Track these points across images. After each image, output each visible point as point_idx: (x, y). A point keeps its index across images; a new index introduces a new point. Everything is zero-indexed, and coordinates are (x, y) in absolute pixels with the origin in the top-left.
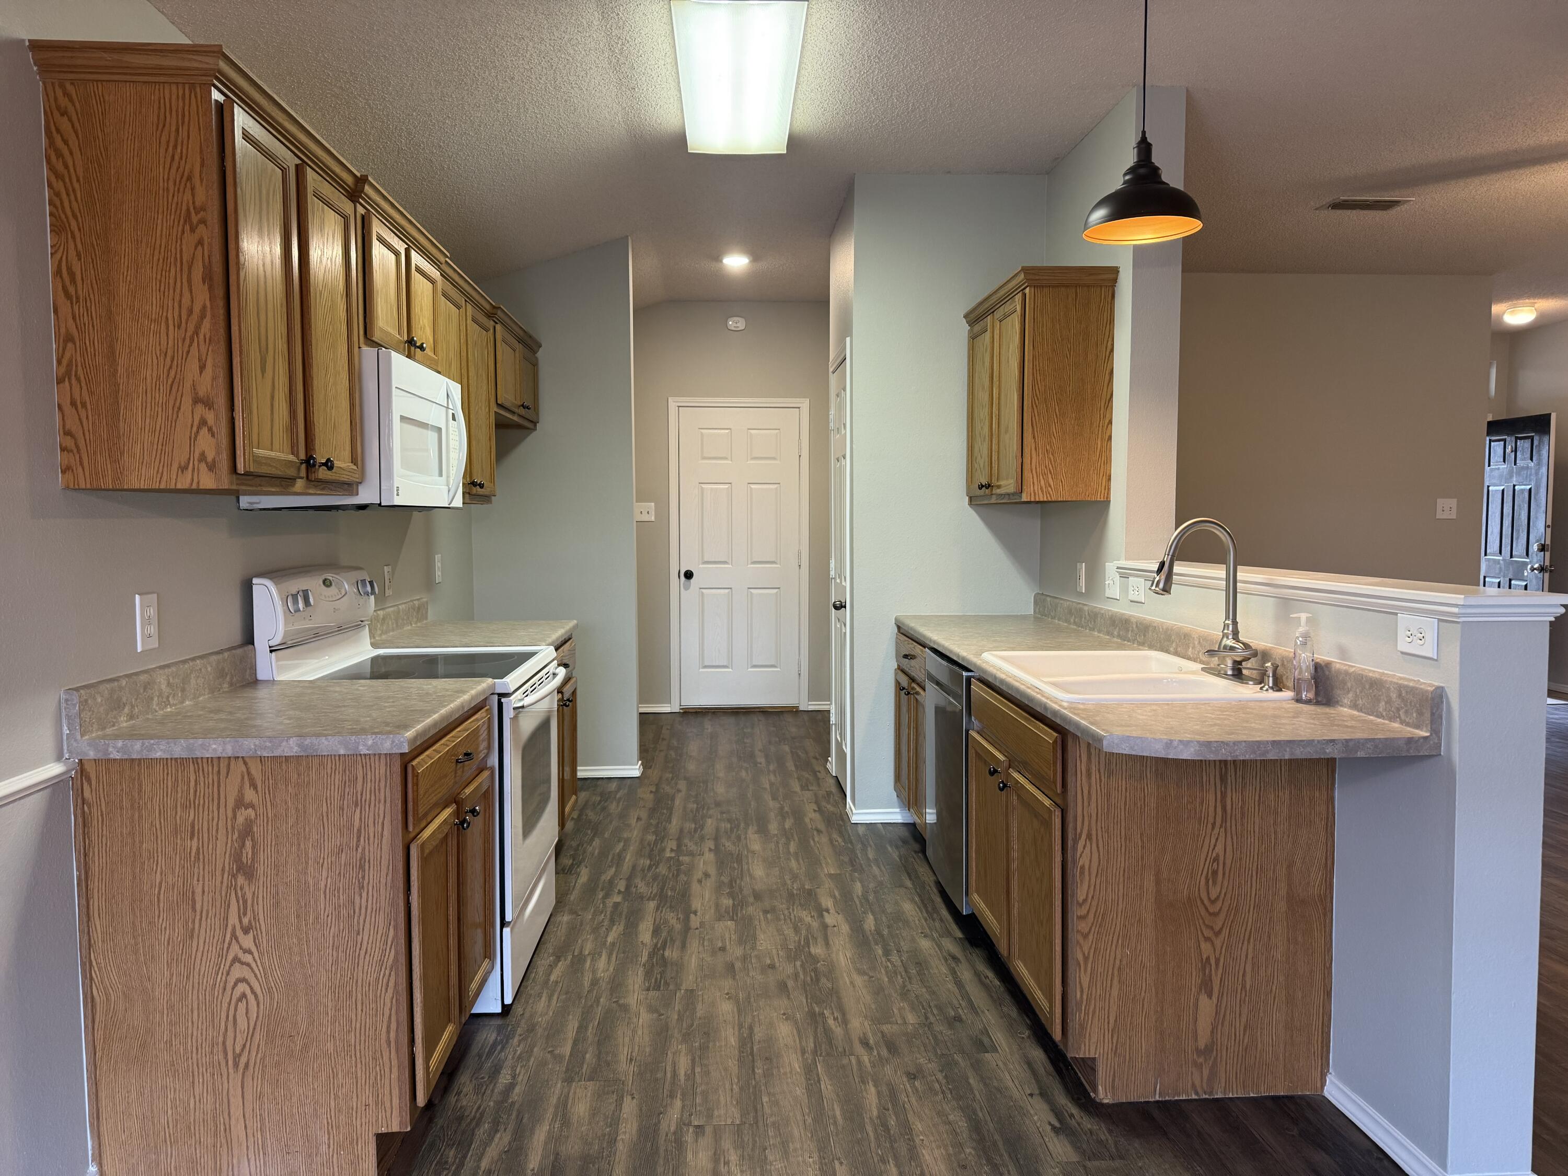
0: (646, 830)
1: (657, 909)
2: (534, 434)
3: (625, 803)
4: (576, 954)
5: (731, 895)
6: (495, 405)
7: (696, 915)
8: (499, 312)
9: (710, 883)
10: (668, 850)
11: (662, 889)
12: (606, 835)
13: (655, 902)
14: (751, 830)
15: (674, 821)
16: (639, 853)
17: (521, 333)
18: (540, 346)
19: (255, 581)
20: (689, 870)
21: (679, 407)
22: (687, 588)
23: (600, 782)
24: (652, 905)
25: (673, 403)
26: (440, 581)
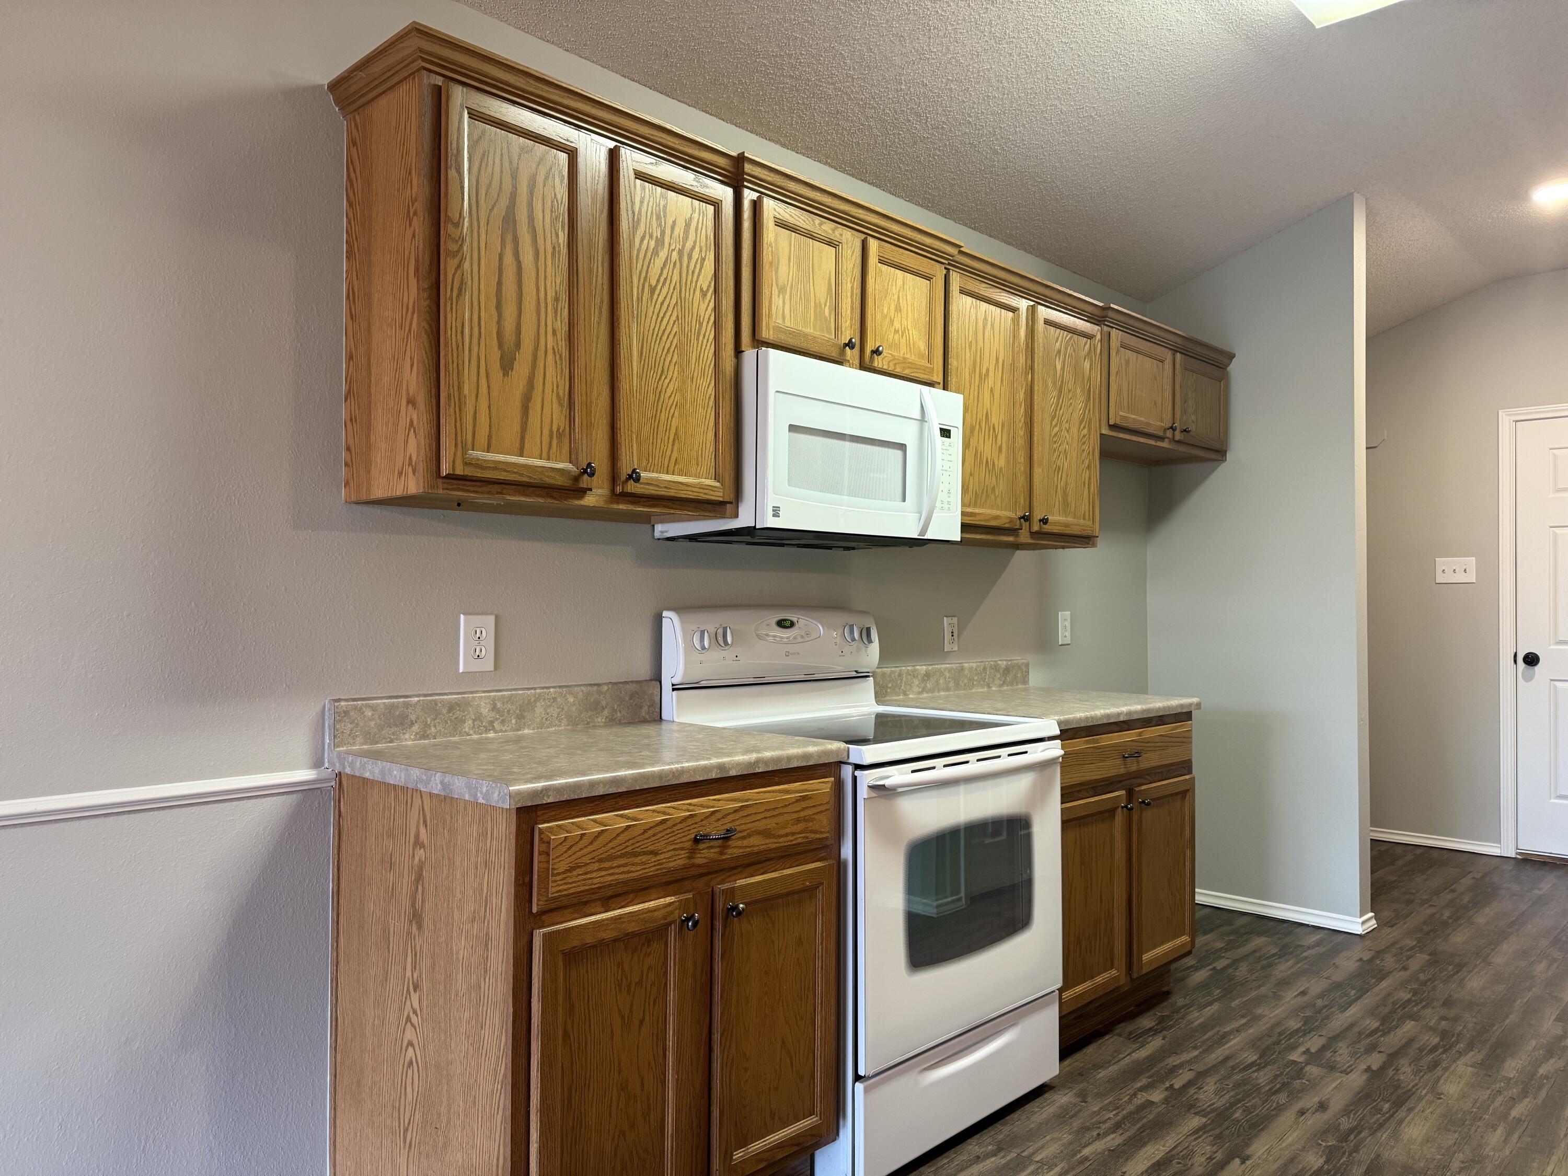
0: (1295, 1013)
1: (1196, 1131)
2: (1223, 467)
3: (1306, 966)
4: (1023, 1154)
5: (1330, 1154)
6: (1107, 428)
7: (1243, 1162)
8: (1110, 314)
9: (1314, 1121)
10: (1302, 1049)
11: (1232, 1105)
12: (1233, 1004)
13: (1204, 1120)
14: (1471, 1057)
15: (1354, 1010)
16: (1253, 1044)
17: (1179, 340)
18: (1232, 356)
19: (665, 614)
20: (1302, 1090)
21: (1516, 421)
22: (1528, 679)
23: (1299, 929)
24: (1196, 1122)
25: (1505, 419)
26: (1068, 641)
